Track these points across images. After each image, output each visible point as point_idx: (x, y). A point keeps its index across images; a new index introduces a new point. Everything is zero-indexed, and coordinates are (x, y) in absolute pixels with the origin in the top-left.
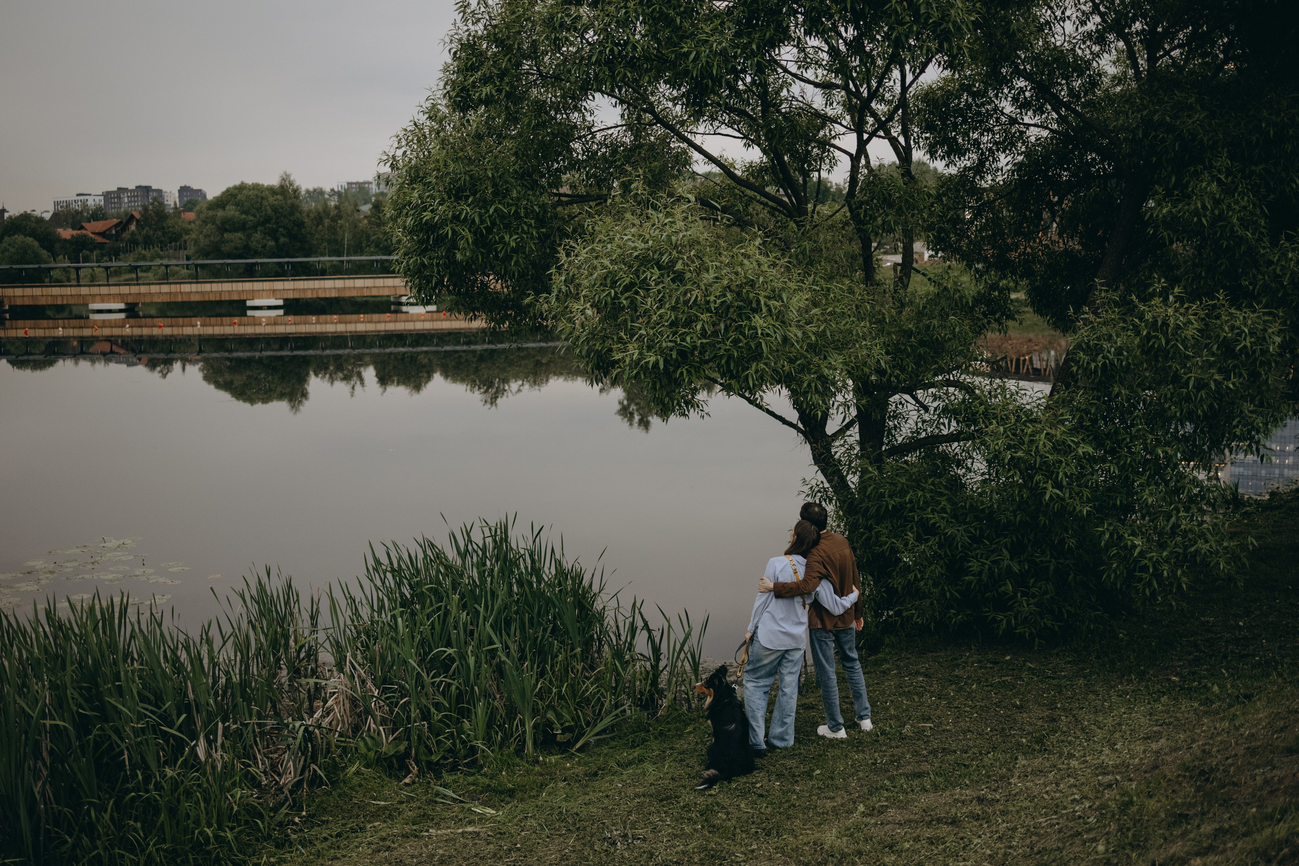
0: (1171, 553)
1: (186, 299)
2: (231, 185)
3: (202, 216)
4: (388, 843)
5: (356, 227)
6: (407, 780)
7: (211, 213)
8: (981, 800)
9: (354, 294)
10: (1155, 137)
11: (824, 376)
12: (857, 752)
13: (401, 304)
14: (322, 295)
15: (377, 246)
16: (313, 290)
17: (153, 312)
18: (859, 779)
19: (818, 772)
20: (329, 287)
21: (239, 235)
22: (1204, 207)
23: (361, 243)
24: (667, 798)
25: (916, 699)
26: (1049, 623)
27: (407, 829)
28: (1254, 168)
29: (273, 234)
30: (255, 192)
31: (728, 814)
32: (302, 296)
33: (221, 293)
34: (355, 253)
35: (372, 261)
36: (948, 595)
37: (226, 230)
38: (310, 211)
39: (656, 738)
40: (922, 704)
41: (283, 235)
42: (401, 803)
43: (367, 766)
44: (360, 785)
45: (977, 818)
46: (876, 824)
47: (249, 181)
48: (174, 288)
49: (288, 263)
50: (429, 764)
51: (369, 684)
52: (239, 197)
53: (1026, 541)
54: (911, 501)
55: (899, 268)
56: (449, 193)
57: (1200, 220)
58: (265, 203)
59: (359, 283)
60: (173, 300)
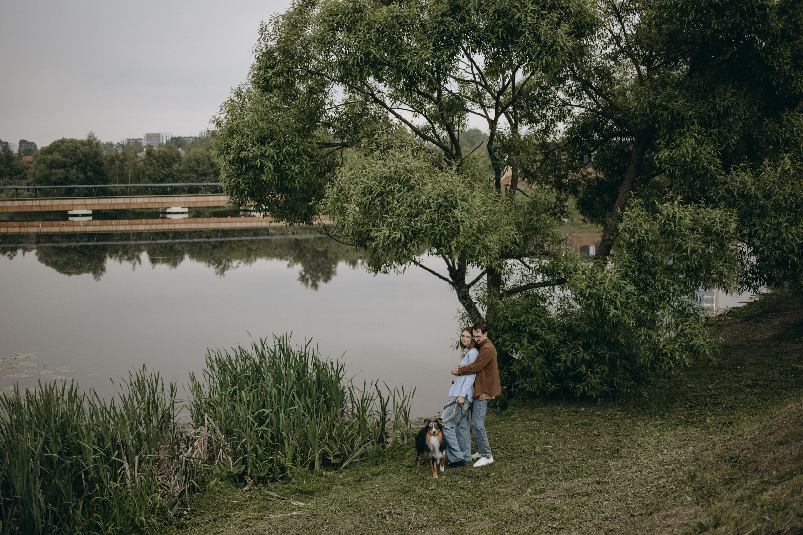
0: (680, 345)
1: (29, 210)
2: (56, 140)
3: (38, 159)
4: (247, 523)
5: (136, 166)
6: (246, 488)
7: (43, 157)
8: (598, 483)
9: (136, 207)
10: (657, 113)
11: (487, 247)
12: (512, 462)
13: (166, 213)
14: (116, 207)
15: (149, 178)
16: (110, 204)
17: (5, 218)
18: (517, 477)
19: (493, 474)
20: (121, 203)
21: (62, 170)
22: (688, 152)
23: (139, 176)
24: (408, 492)
25: (536, 433)
26: (606, 389)
27: (256, 515)
28: (712, 131)
29: (83, 170)
30: (72, 144)
31: (446, 499)
32: (104, 208)
33: (52, 206)
34: (136, 182)
35: (148, 187)
36: (546, 374)
37: (53, 167)
38: (107, 156)
39: (389, 460)
40: (541, 436)
41: (90, 171)
42: (246, 501)
43: (222, 480)
44: (220, 492)
45: (600, 491)
46: (541, 498)
47: (68, 137)
48: (21, 203)
49: (95, 188)
50: (259, 478)
51: (219, 432)
52: (62, 147)
53: (591, 342)
54: (524, 321)
55: (509, 188)
56: (257, 140)
57: (685, 159)
58: (78, 151)
59: (140, 200)
60: (21, 210)
